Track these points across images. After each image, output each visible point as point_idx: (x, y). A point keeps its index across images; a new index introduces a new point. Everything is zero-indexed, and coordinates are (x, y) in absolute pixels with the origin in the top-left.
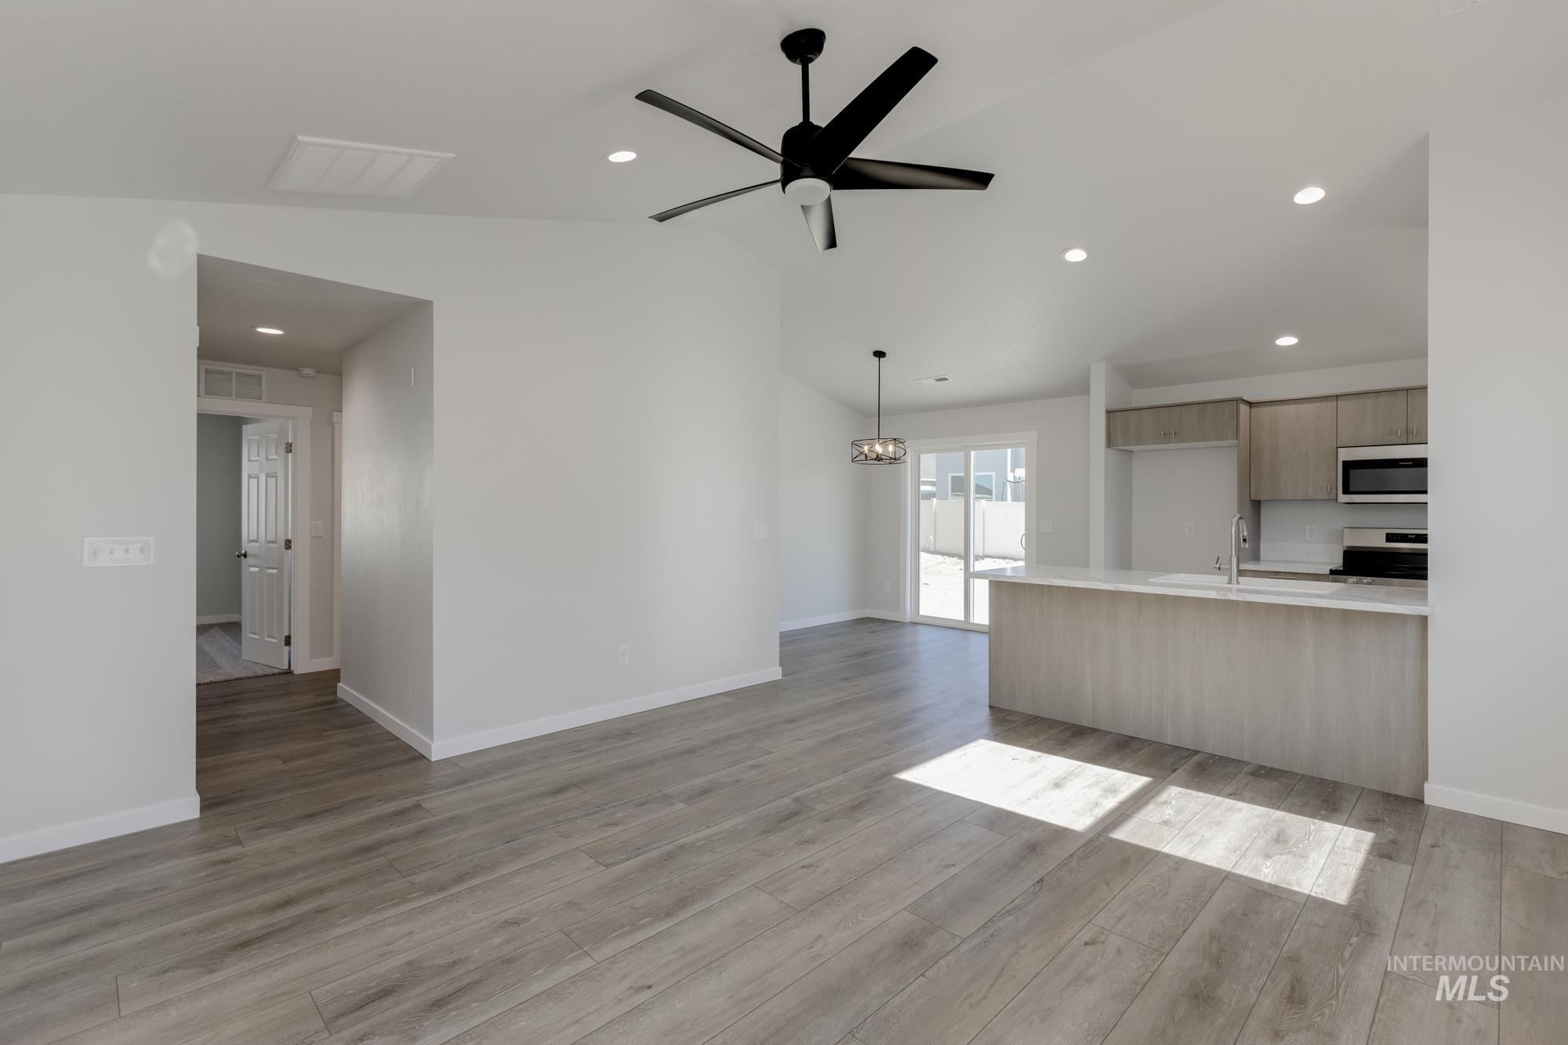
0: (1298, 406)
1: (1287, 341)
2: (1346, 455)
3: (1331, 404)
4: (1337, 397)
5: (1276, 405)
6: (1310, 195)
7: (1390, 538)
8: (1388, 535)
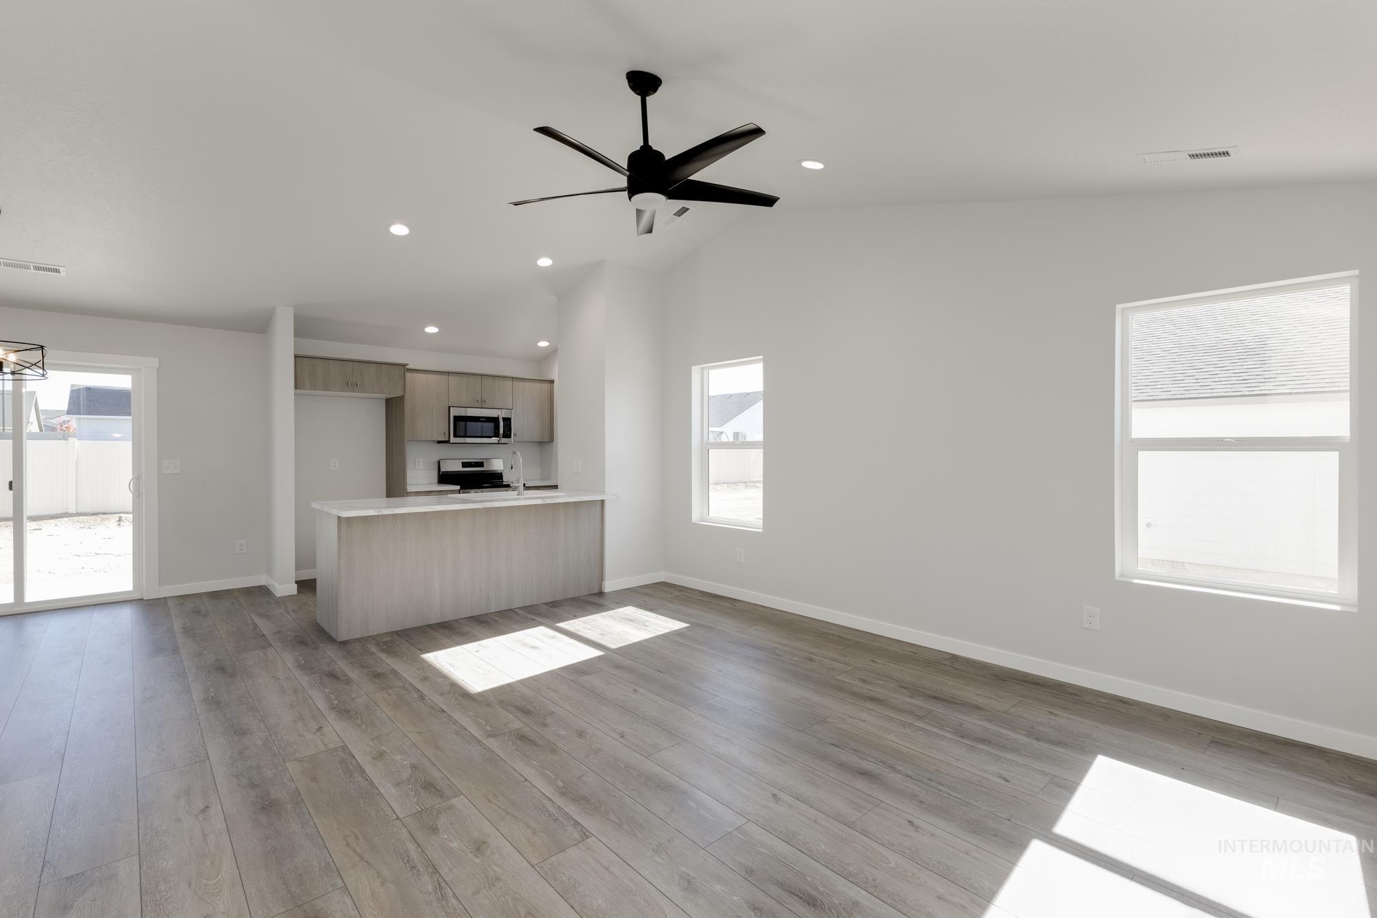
0: (428, 375)
1: (432, 330)
2: (454, 412)
3: (445, 377)
4: (448, 373)
5: (418, 373)
6: (545, 262)
7: (465, 465)
8: (463, 463)
